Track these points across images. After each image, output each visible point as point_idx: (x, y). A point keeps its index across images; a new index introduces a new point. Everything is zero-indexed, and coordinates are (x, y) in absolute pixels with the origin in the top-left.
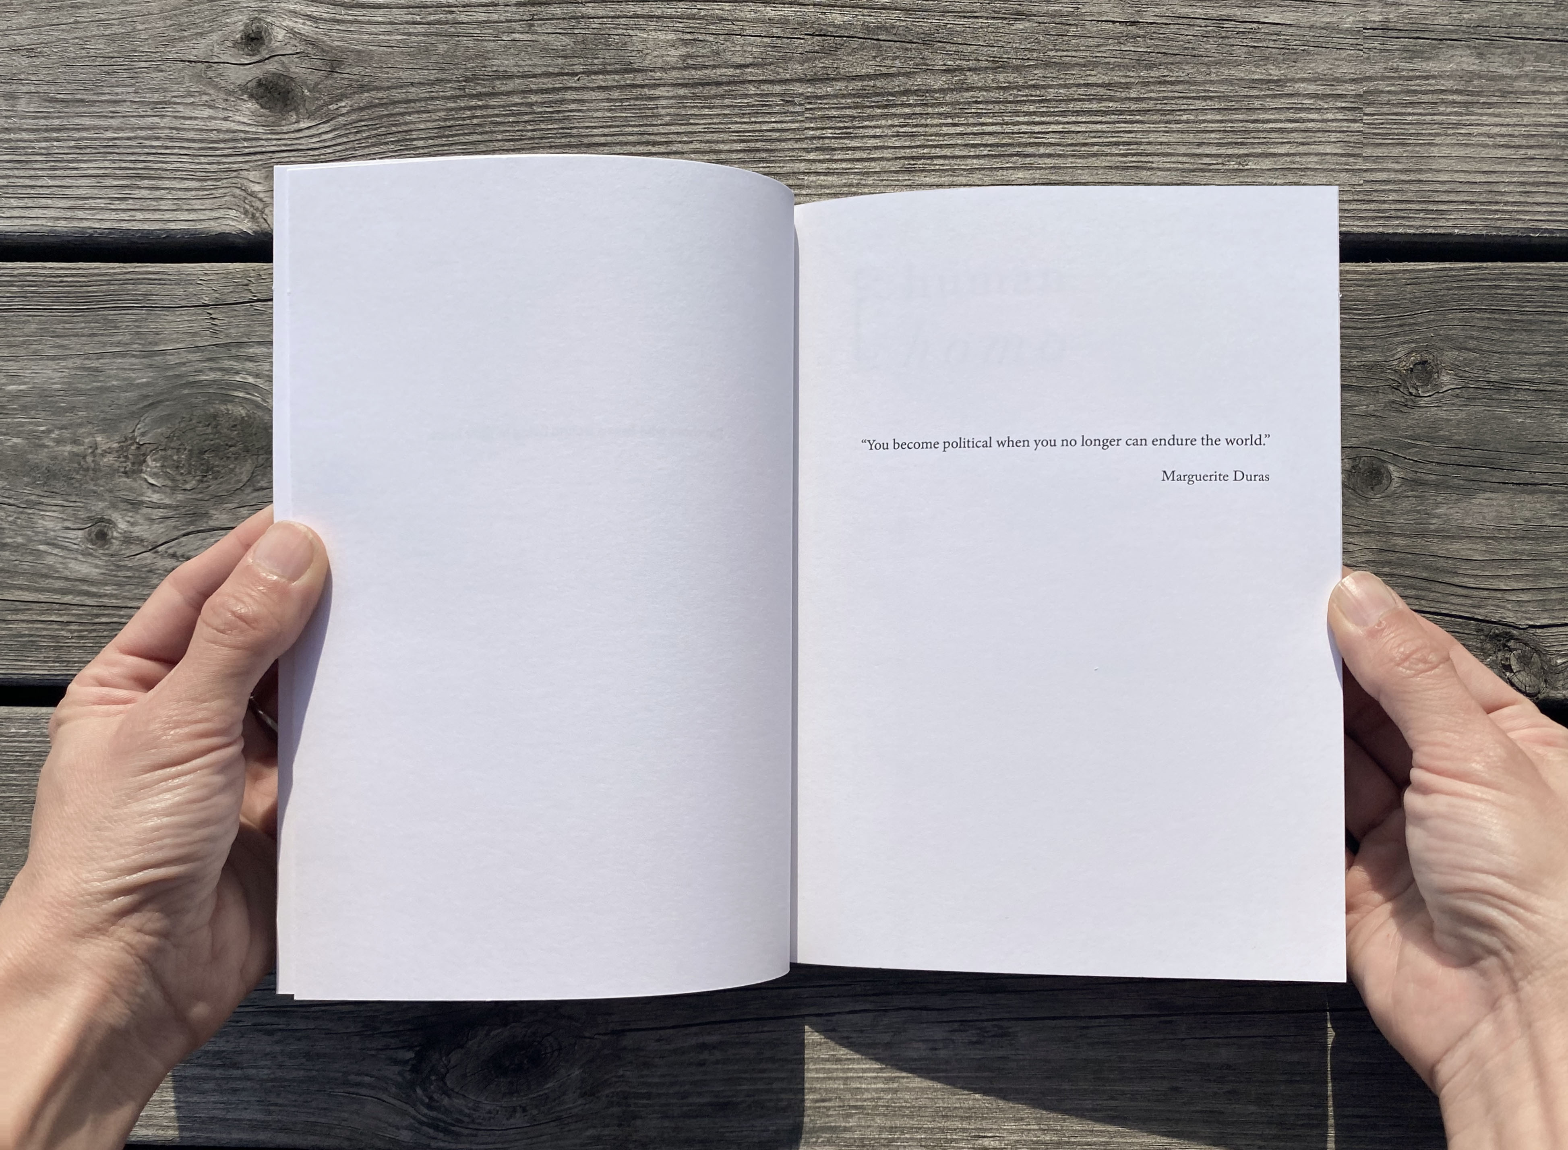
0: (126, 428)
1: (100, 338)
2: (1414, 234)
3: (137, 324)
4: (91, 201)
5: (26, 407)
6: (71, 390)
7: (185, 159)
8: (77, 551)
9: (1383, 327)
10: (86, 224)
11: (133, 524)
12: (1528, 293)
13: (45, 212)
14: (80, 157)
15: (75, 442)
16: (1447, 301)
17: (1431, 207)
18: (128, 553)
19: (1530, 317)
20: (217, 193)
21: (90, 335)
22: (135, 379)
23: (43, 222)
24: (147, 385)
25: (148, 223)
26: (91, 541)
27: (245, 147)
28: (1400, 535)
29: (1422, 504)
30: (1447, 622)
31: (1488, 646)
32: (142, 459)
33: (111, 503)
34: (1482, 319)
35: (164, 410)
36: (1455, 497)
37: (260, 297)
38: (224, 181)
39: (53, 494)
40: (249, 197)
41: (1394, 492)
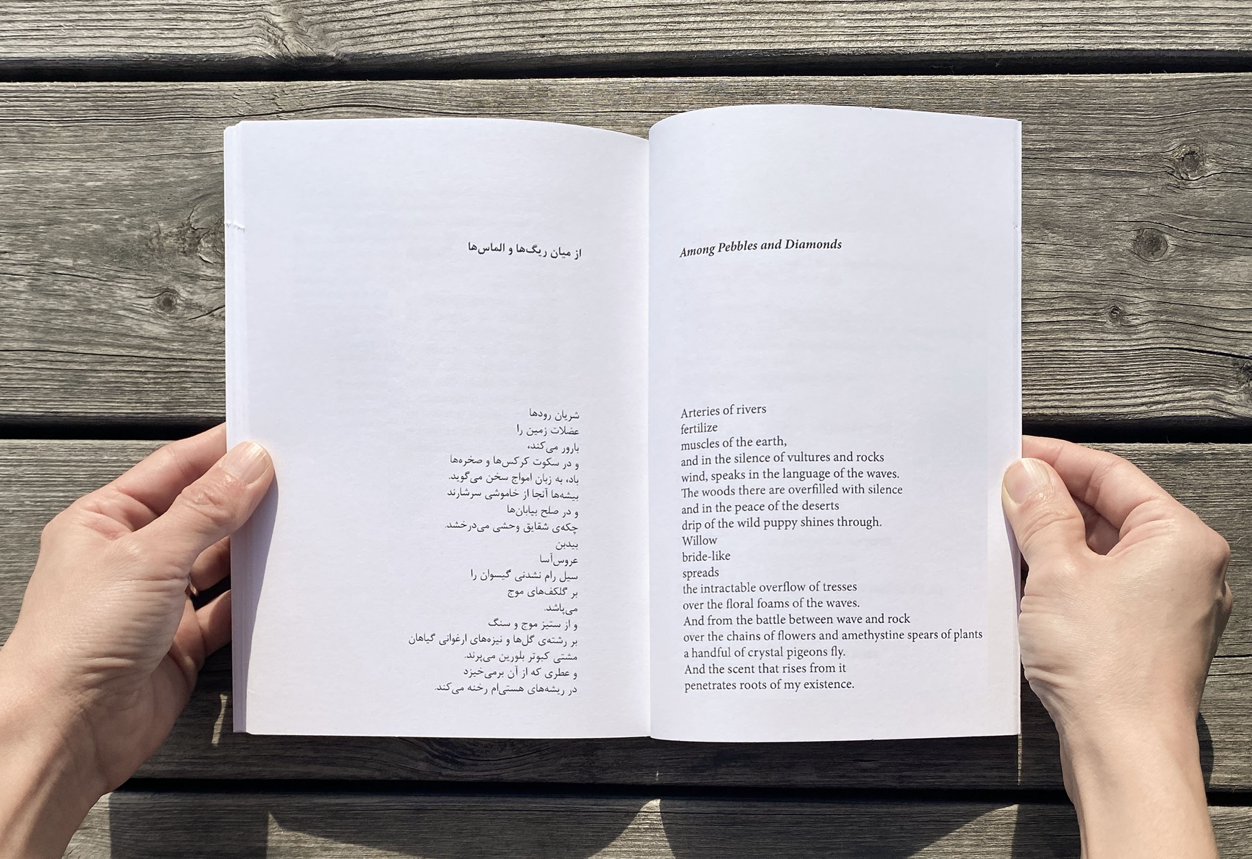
0: (183, 217)
1: (158, 143)
2: (1185, 50)
3: (187, 131)
4: (146, 31)
5: (102, 199)
6: (138, 185)
8: (149, 315)
9: (1160, 125)
10: (142, 50)
11: (192, 294)
13: (109, 41)
15: (143, 227)
16: (1210, 104)
17: (1198, 28)
18: (189, 316)
20: (245, 24)
21: (150, 141)
22: (187, 177)
23: (109, 49)
24: (197, 181)
25: (192, 49)
26: (160, 307)
28: (1174, 290)
29: (1191, 266)
30: (1210, 358)
31: (1242, 376)
32: (197, 241)
33: (174, 276)
34: (1237, 117)
35: (212, 202)
36: (1216, 260)
37: (284, 108)
38: (251, 14)
39: (128, 269)
40: (271, 27)
41: (1170, 257)
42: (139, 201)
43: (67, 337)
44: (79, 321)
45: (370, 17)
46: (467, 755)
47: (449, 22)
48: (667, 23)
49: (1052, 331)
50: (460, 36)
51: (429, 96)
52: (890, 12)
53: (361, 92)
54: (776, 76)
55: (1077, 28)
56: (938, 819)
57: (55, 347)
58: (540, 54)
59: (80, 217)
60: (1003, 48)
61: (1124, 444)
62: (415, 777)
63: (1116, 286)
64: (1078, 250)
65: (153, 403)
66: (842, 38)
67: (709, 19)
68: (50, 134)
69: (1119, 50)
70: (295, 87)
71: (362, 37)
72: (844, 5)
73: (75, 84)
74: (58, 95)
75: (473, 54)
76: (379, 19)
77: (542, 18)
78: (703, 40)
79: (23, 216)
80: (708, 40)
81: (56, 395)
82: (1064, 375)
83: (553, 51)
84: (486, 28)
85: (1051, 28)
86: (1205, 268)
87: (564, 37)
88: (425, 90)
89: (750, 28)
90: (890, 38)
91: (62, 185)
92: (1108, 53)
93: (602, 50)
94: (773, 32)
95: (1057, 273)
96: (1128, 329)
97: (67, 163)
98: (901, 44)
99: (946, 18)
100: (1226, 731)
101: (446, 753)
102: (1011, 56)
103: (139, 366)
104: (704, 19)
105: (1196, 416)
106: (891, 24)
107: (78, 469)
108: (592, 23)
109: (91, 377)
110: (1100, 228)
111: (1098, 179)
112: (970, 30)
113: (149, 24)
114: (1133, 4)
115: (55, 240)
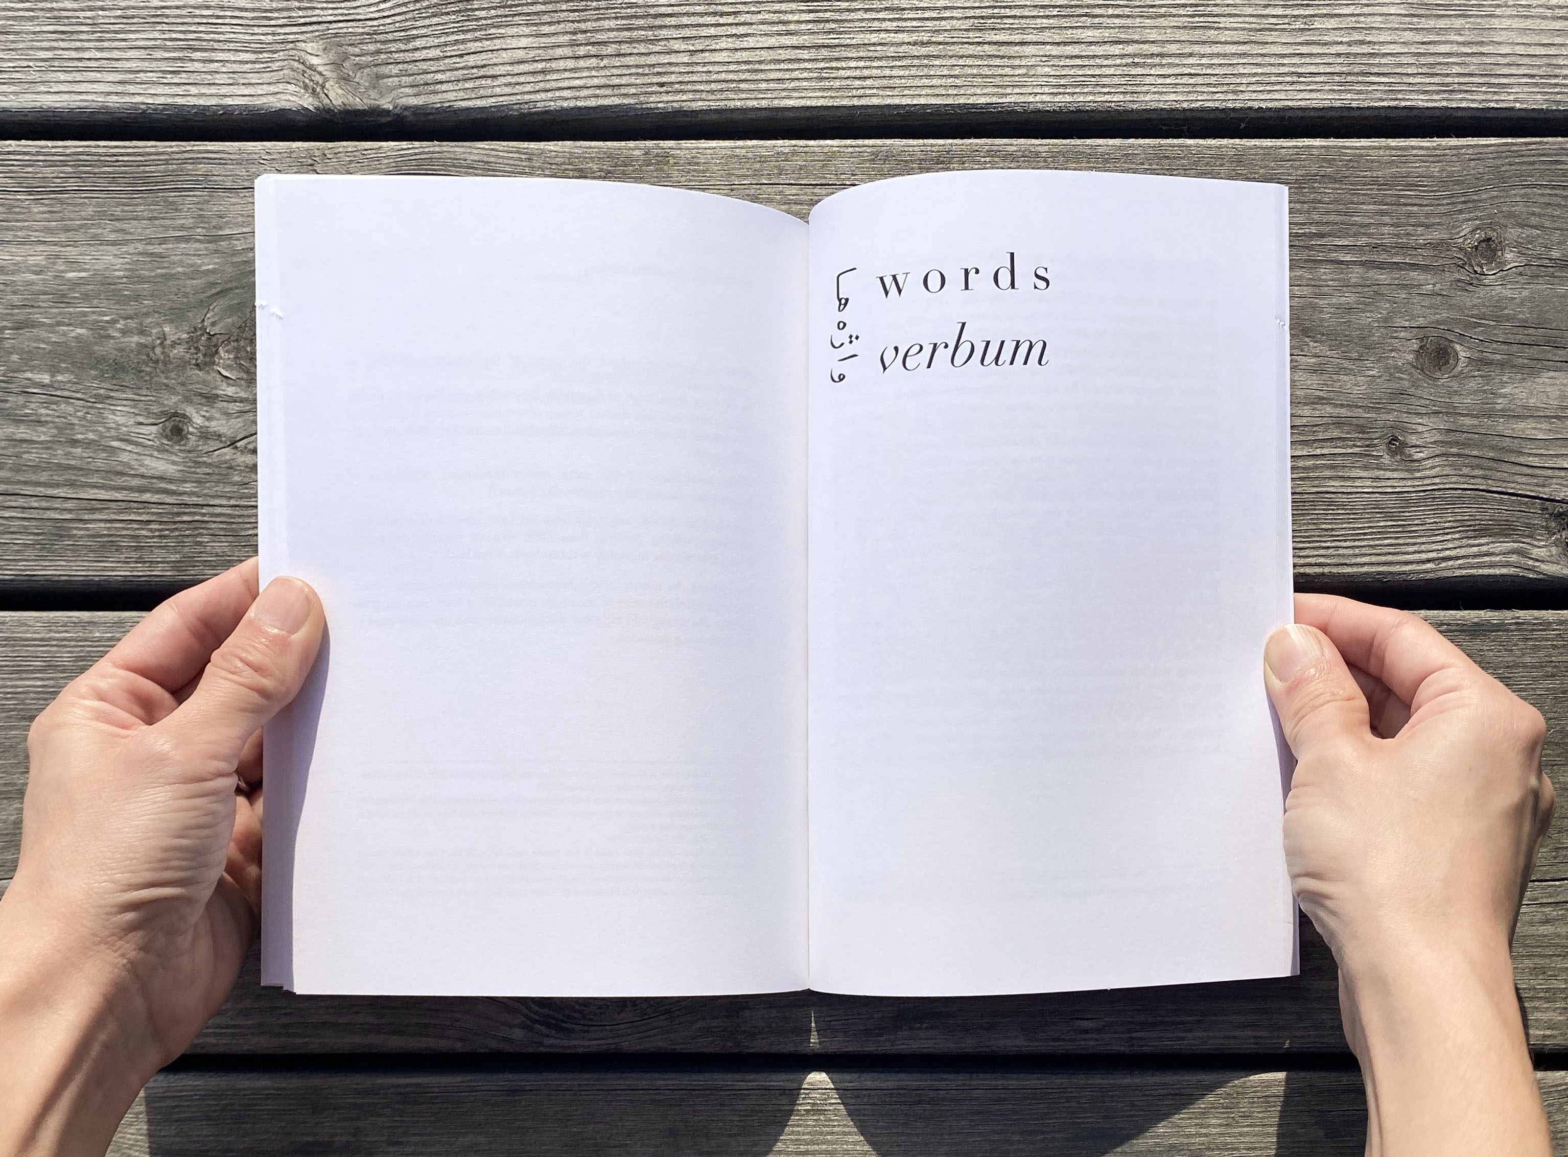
0: (195, 318)
1: (162, 222)
2: (1477, 109)
3: (199, 206)
4: (142, 75)
5: (87, 295)
6: (134, 278)
7: (239, 29)
8: (152, 447)
9: (1448, 204)
10: (138, 99)
11: (209, 419)
13: (94, 86)
15: (142, 332)
16: (1510, 178)
17: (1494, 80)
18: (206, 449)
20: (275, 66)
21: (150, 219)
22: (200, 266)
23: (94, 97)
24: (213, 272)
25: (204, 98)
26: (166, 437)
27: (300, 17)
28: (1467, 415)
29: (1488, 384)
30: (1514, 501)
31: (1553, 524)
32: (214, 350)
33: (184, 397)
34: (1543, 195)
35: (237, 298)
36: (1519, 376)
38: (281, 53)
39: (123, 388)
40: (308, 71)
41: (1461, 372)
42: (137, 297)
43: (44, 477)
44: (59, 455)
45: (437, 59)
46: (575, 1018)
47: (540, 66)
48: (821, 69)
49: (1316, 467)
50: (554, 85)
51: (516, 162)
52: (1107, 57)
53: (426, 156)
54: (962, 138)
55: (1342, 79)
56: (1177, 1092)
57: (29, 490)
58: (658, 108)
59: (59, 319)
60: (1250, 104)
62: (508, 1048)
63: (1395, 410)
64: (1346, 364)
65: (159, 560)
66: (1046, 90)
67: (875, 64)
68: (17, 210)
69: (1396, 108)
70: (341, 150)
71: (428, 84)
72: (1048, 47)
73: (49, 143)
74: (27, 158)
75: (572, 109)
76: (447, 61)
77: (660, 62)
78: (868, 92)
80: (875, 91)
81: (30, 553)
82: (1330, 523)
83: (675, 104)
84: (588, 74)
85: (1310, 79)
86: (1505, 387)
87: (689, 87)
88: (511, 155)
89: (928, 77)
90: (1107, 90)
91: (34, 277)
93: (739, 104)
94: (958, 82)
95: (1321, 394)
96: (1410, 465)
97: (41, 248)
98: (1121, 98)
99: (1177, 65)
100: (1537, 975)
101: (548, 1016)
102: (1259, 115)
103: (141, 514)
104: (868, 64)
105: (1495, 576)
106: (1107, 72)
107: (61, 649)
108: (725, 68)
109: (76, 528)
110: (1374, 336)
111: (1371, 274)
112: (1207, 81)
113: (145, 65)
114: (1413, 49)
115: (27, 349)
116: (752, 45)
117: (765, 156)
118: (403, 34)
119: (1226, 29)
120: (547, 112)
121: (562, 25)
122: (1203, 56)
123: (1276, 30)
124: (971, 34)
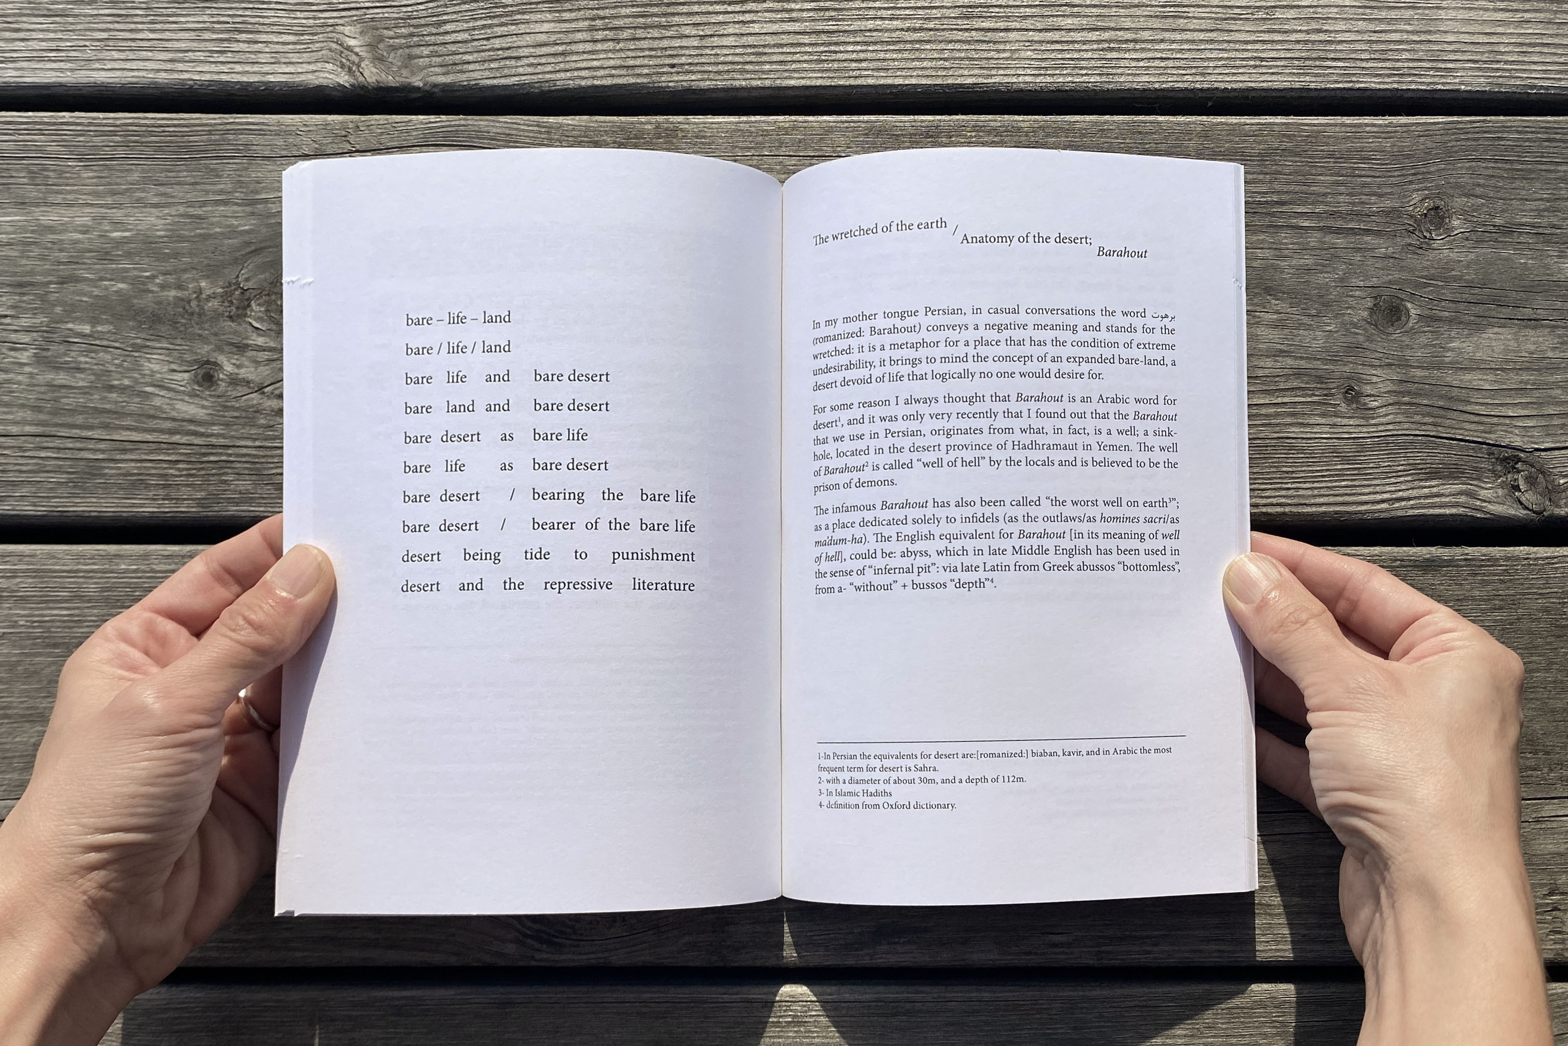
0: (230, 273)
1: (203, 187)
2: (1426, 90)
4: (190, 54)
5: (129, 252)
6: (175, 236)
7: (282, 14)
8: (183, 392)
9: (1398, 176)
10: (187, 76)
11: (239, 367)
12: (1527, 144)
13: (145, 64)
14: (179, 12)
15: (179, 287)
16: (1456, 152)
17: (1440, 65)
18: (235, 394)
19: (1529, 166)
20: (314, 47)
21: (192, 184)
22: (237, 227)
23: (145, 74)
24: (246, 232)
25: (247, 75)
26: (198, 383)
27: (340, 3)
28: (1419, 367)
29: (1437, 338)
30: (1461, 447)
31: (1499, 468)
32: (246, 303)
33: (216, 346)
34: (1487, 168)
35: (267, 257)
36: (1466, 331)
37: (358, 147)
38: (321, 36)
39: (159, 337)
40: (345, 51)
41: (1413, 328)
42: (176, 255)
43: (79, 419)
44: (96, 400)
45: (467, 42)
46: (566, 933)
47: (560, 49)
48: (821, 52)
49: (1277, 415)
50: (573, 65)
51: (535, 135)
52: (1086, 42)
53: (452, 129)
54: (950, 114)
55: (1301, 63)
57: (64, 432)
58: (669, 87)
59: (102, 274)
60: (1216, 85)
61: (1362, 548)
62: (501, 962)
63: (1350, 362)
64: (1306, 320)
65: (185, 499)
66: (1029, 72)
67: (870, 48)
68: (68, 175)
69: (1351, 89)
70: (373, 122)
71: (457, 64)
72: (1031, 33)
73: (101, 115)
74: (79, 128)
75: (589, 87)
76: (476, 43)
77: (671, 45)
78: (864, 73)
79: (31, 273)
80: (870, 72)
81: (62, 491)
82: (1291, 466)
83: (684, 83)
84: (605, 56)
85: (1271, 64)
86: (1453, 342)
87: (698, 68)
88: (531, 128)
89: (919, 59)
90: (1084, 72)
91: (80, 236)
92: (1338, 92)
93: (744, 83)
94: (947, 64)
95: (1281, 347)
96: (1365, 412)
97: (88, 210)
98: (1098, 79)
99: (1150, 50)
101: (542, 931)
102: (1226, 94)
103: (170, 454)
104: (864, 48)
106: (1085, 56)
107: (88, 580)
108: (732, 51)
109: (108, 468)
110: (1331, 294)
111: (1328, 238)
112: (1177, 64)
113: (195, 45)
114: (1366, 37)
115: (69, 302)
116: (757, 31)
117: (767, 130)
118: (435, 19)
119: (1195, 18)
120: (566, 90)
121: (582, 12)
122: (1173, 42)
123: (1241, 19)
124: (959, 22)
